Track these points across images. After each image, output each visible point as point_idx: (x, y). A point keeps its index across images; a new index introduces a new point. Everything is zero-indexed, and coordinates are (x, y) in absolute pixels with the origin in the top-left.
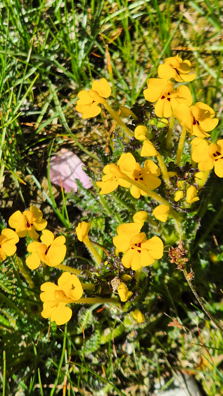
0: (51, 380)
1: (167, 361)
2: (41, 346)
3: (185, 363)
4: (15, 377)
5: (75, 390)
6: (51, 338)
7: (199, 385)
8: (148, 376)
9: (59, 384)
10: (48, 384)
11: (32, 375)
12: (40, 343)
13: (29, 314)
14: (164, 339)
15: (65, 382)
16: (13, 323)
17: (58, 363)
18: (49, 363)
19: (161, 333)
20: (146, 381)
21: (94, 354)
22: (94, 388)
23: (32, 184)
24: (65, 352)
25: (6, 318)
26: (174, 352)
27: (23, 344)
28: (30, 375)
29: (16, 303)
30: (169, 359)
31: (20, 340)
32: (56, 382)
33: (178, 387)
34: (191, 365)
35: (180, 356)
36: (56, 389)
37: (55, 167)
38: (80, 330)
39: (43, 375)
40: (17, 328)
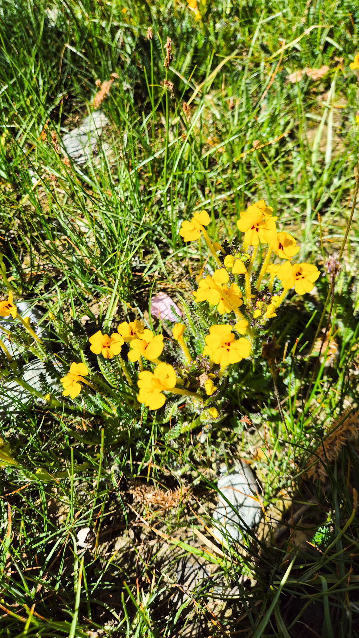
0: (140, 458)
1: (229, 451)
2: (133, 430)
3: (243, 454)
4: (111, 453)
5: (158, 467)
6: (142, 425)
7: (254, 471)
8: (215, 461)
9: (145, 462)
10: (137, 461)
11: (126, 453)
12: (134, 428)
13: (127, 405)
14: (228, 434)
15: (150, 461)
16: (114, 411)
17: (146, 445)
18: (139, 445)
19: (225, 429)
20: (214, 465)
21: (175, 440)
22: (173, 468)
23: (137, 314)
24: (152, 437)
25: (109, 406)
26: (234, 444)
27: (120, 428)
28: (124, 452)
29: (118, 396)
30: (230, 449)
31: (119, 425)
32: (144, 460)
33: (237, 473)
34: (248, 456)
35: (239, 448)
36: (143, 466)
37: (154, 304)
38: (165, 421)
39: (134, 454)
40: (117, 415)
